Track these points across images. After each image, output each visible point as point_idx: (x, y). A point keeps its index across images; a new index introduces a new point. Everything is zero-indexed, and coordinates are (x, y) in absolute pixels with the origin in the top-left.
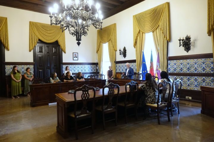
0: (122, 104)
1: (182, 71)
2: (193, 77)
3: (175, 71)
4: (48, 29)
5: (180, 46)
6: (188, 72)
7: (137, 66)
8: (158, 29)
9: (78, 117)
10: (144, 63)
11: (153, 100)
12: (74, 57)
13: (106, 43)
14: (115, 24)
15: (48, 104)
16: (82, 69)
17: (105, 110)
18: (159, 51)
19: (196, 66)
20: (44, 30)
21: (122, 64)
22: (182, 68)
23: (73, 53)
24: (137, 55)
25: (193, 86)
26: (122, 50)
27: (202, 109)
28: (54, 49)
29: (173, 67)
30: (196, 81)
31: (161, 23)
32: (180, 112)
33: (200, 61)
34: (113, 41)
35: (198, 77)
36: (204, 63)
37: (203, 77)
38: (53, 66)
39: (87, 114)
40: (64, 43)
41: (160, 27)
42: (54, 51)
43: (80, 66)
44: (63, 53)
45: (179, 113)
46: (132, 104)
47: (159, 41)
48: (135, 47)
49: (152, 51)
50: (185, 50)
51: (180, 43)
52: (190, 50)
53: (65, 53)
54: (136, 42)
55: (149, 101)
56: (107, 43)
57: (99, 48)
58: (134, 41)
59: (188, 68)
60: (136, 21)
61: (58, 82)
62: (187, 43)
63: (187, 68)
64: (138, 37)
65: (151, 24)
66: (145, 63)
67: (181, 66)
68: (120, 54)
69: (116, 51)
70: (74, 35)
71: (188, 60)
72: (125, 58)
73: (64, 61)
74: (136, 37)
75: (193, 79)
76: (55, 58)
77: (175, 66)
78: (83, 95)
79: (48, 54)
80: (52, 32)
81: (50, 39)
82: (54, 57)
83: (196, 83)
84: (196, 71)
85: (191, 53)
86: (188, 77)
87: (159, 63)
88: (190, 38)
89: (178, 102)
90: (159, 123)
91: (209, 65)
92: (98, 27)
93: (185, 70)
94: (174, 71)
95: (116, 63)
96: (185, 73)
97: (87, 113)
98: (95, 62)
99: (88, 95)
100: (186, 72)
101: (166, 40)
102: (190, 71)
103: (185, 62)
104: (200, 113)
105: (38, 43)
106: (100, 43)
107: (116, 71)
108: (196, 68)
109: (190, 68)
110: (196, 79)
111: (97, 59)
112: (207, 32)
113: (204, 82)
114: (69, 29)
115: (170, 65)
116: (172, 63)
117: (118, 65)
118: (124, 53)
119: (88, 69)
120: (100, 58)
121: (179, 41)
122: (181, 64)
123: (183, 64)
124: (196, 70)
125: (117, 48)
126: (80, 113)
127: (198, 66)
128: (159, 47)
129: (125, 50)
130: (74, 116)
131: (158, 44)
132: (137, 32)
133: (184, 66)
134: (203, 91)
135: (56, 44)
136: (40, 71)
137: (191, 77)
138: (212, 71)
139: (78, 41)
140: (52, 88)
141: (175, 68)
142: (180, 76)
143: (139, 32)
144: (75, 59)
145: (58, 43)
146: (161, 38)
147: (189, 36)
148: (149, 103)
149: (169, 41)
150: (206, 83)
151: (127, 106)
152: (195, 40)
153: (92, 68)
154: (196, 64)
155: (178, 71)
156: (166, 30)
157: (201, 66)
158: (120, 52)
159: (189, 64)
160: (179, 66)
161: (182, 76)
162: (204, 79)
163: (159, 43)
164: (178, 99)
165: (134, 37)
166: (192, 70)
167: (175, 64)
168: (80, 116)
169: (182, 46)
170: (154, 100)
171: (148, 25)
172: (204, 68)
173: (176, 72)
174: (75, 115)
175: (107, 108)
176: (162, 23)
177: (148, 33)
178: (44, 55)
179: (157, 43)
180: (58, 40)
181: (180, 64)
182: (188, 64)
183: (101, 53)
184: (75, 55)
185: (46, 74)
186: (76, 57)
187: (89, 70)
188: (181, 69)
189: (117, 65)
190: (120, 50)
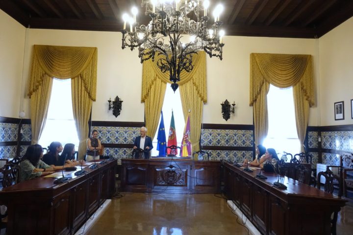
1: (219, 143)
2: (233, 151)
3: (210, 143)
6: (227, 145)
10: (163, 129)
13: (64, 79)
19: (235, 138)
21: (109, 127)
22: (219, 140)
29: (208, 137)
30: (235, 156)
33: (240, 132)
35: (238, 151)
36: (244, 136)
37: (243, 152)
41: (194, 81)
48: (144, 102)
50: (224, 118)
52: (229, 118)
54: (148, 93)
56: (69, 81)
59: (227, 140)
63: (226, 140)
64: (153, 87)
67: (219, 138)
69: (94, 100)
71: (227, 130)
72: (116, 116)
75: (232, 154)
77: (211, 137)
85: (230, 122)
86: (226, 151)
87: (189, 131)
88: (235, 105)
91: (249, 138)
93: (223, 143)
95: (91, 126)
96: (223, 147)
102: (229, 144)
103: (223, 132)
109: (229, 140)
110: (235, 153)
115: (204, 135)
116: (206, 132)
122: (219, 135)
123: (220, 135)
124: (235, 142)
127: (238, 138)
132: (152, 78)
133: (222, 138)
137: (230, 151)
138: (252, 144)
142: (216, 151)
143: (155, 79)
154: (235, 135)
155: (214, 143)
157: (241, 138)
158: (110, 105)
159: (229, 135)
160: (216, 138)
166: (231, 143)
167: (210, 135)
172: (244, 141)
173: (211, 145)
181: (217, 135)
182: (227, 135)
188: (219, 142)
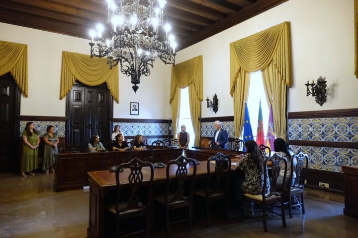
0: (202, 194)
1: (311, 137)
2: (332, 148)
3: (300, 137)
4: (92, 64)
5: (308, 95)
6: (322, 140)
7: (235, 127)
8: (271, 65)
9: (121, 213)
10: (247, 122)
11: (256, 189)
12: (133, 110)
13: (185, 87)
14: (200, 57)
15: (82, 188)
16: (144, 129)
17: (170, 203)
18: (273, 103)
19: (336, 129)
20: (85, 65)
21: (212, 123)
22: (311, 133)
23: (131, 103)
24: (236, 109)
25: (331, 165)
26: (211, 99)
27: (346, 205)
28: (99, 95)
29: (297, 129)
30: (337, 156)
31: (275, 56)
32: (306, 210)
33: (344, 121)
34: (197, 84)
35: (341, 149)
36: (349, 125)
37: (349, 150)
38: (96, 123)
39: (139, 210)
40: (117, 87)
41: (275, 63)
42: (99, 100)
43: (141, 125)
44: (115, 103)
45: (304, 213)
46: (220, 194)
47: (272, 86)
48: (232, 96)
49: (260, 103)
50: (317, 102)
51: (308, 90)
52: (325, 102)
53: (118, 102)
54: (235, 87)
55: (249, 189)
56: (187, 88)
57: (173, 96)
58: (231, 84)
59: (323, 133)
60: (235, 53)
61: (101, 151)
62: (319, 90)
63: (321, 133)
64: (238, 79)
65: (259, 58)
66: (249, 122)
67: (311, 129)
68: (208, 107)
69: (201, 101)
70: (128, 74)
71: (323, 119)
72: (216, 113)
73: (115, 116)
74: (234, 79)
75: (330, 152)
76: (101, 110)
77: (300, 129)
78: (132, 176)
79: (90, 104)
80: (98, 68)
81: (93, 80)
82: (99, 108)
83: (336, 160)
84: (336, 138)
85: (326, 107)
86: (323, 148)
87: (273, 122)
88: (326, 82)
89: (302, 193)
90: (266, 230)
92: (168, 61)
93: (317, 137)
94: (298, 137)
95: (201, 122)
96: (317, 142)
97: (137, 207)
98: (168, 118)
99: (140, 175)
100: (319, 140)
101: (284, 83)
102: (325, 138)
103: (316, 122)
104: (342, 214)
105: (74, 85)
106: (176, 86)
107: (201, 134)
108: (336, 133)
109: (325, 133)
110: (336, 152)
111: (169, 114)
112: (355, 72)
113: (351, 157)
114: (121, 64)
115: (292, 126)
116: (294, 123)
117: (204, 124)
118: (215, 105)
119: (155, 129)
120: (175, 112)
121: (306, 87)
122: (311, 126)
123: (313, 126)
125: (203, 96)
126: (126, 206)
127: (340, 130)
128: (273, 95)
129: (216, 99)
130: (114, 211)
131: (272, 91)
132: (237, 71)
133: (315, 129)
134: (347, 174)
135: (104, 88)
136: (76, 131)
137: (327, 148)
139: (134, 85)
140: (90, 160)
141: (300, 133)
142: (308, 147)
143: (240, 71)
144: (133, 112)
145: (107, 86)
146: (277, 80)
147: (323, 77)
148: (249, 193)
149: (290, 85)
150: (354, 160)
151: (210, 196)
152: (334, 85)
153: (161, 129)
154: (335, 126)
155: (305, 137)
156: (284, 67)
157: (345, 129)
158: (208, 103)
159: (325, 126)
160: (307, 129)
161: (312, 146)
162: (350, 152)
163: (273, 89)
164: (302, 188)
165: (230, 78)
166: (330, 137)
167: (300, 126)
168: (125, 212)
169: (311, 95)
170: (258, 190)
171: (254, 59)
172: (350, 133)
173: (301, 139)
174: (116, 209)
175: (174, 200)
176: (278, 55)
177: (253, 72)
178: (83, 106)
179: (269, 89)
180: (108, 81)
181: (309, 126)
182: (323, 126)
183: (177, 103)
184: (135, 107)
185: (86, 137)
186: (136, 110)
187: (156, 132)
188: (311, 135)
189: (202, 125)
190: (208, 100)
